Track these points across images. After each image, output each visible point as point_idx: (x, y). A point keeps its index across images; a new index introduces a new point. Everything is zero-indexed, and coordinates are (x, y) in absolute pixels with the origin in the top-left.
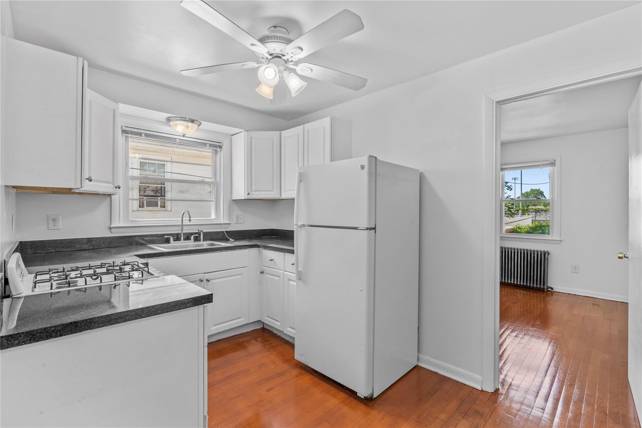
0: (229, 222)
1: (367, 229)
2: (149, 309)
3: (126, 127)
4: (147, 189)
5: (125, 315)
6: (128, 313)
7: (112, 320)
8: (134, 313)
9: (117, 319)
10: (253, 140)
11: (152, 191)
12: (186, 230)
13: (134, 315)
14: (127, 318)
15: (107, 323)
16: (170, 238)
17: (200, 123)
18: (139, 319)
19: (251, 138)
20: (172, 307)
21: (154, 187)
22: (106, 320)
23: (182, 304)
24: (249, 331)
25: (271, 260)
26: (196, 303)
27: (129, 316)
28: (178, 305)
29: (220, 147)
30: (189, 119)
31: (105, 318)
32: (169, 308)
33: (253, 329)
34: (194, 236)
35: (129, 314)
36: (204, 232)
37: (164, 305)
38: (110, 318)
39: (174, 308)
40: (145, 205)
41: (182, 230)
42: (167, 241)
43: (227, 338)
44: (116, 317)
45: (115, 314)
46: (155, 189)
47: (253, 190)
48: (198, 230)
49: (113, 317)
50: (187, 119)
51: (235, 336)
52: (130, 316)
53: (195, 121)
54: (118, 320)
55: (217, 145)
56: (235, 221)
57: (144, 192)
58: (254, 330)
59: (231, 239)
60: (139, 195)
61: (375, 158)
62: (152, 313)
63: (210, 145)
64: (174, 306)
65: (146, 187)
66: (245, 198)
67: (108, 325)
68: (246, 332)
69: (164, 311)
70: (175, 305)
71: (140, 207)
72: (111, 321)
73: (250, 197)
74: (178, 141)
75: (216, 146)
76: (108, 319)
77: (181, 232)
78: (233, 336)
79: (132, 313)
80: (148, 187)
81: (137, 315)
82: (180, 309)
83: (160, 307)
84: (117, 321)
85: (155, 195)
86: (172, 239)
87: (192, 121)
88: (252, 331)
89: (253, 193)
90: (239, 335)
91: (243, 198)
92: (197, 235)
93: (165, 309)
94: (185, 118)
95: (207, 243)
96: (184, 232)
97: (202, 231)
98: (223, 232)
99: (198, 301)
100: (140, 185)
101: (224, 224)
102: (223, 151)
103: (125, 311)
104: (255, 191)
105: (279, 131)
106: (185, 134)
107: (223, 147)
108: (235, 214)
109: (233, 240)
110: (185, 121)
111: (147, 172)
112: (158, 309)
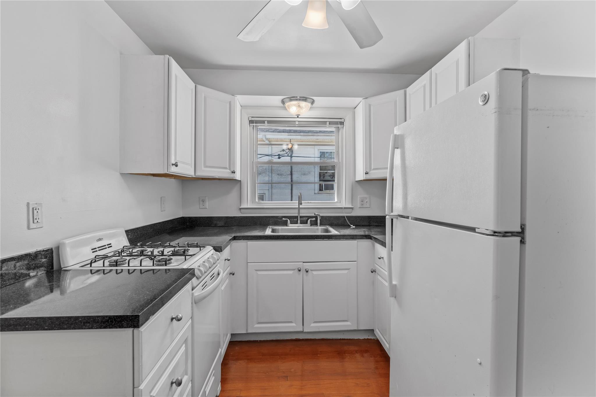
0: (352, 206)
1: (495, 233)
2: (52, 321)
3: (252, 117)
4: (326, 175)
5: (25, 322)
6: (28, 320)
7: (10, 325)
8: (34, 322)
9: (16, 325)
10: (372, 107)
11: (329, 176)
12: (304, 213)
13: (34, 324)
14: (27, 327)
15: (5, 327)
16: (287, 220)
17: (312, 101)
18: (40, 330)
19: (370, 106)
20: (81, 323)
21: (330, 173)
22: (5, 325)
23: (95, 322)
24: (361, 339)
25: (379, 258)
26: (114, 324)
27: (29, 324)
28: (89, 323)
29: (342, 123)
30: (300, 97)
31: (3, 322)
32: (77, 324)
33: (366, 338)
34: (310, 220)
35: (28, 322)
36: (321, 216)
37: (70, 319)
38: (9, 323)
39: (84, 325)
40: (324, 189)
41: (299, 213)
42: (285, 224)
43: (332, 340)
44: (15, 323)
45: (14, 319)
46: (332, 174)
47: (372, 168)
48: (315, 214)
49: (11, 322)
50: (298, 98)
51: (343, 339)
52: (31, 325)
53: (308, 100)
54: (18, 327)
55: (338, 122)
56: (359, 205)
57: (324, 178)
58: (368, 339)
59: (352, 226)
60: (320, 180)
61: (521, 73)
62: (56, 326)
63: (330, 123)
64: (84, 323)
65: (325, 173)
66: (364, 179)
67: (6, 330)
68: (357, 338)
69: (71, 327)
70: (85, 321)
71: (320, 190)
72: (9, 327)
73: (368, 177)
74: (297, 123)
75: (336, 123)
76: (6, 323)
77: (297, 215)
78: (340, 339)
79: (33, 321)
80: (326, 173)
81: (37, 325)
82: (92, 328)
83: (66, 321)
84: (16, 327)
85: (332, 180)
86: (289, 221)
87: (305, 99)
88: (365, 339)
89: (372, 172)
90: (347, 339)
91: (362, 179)
92: (314, 219)
93: (72, 324)
94: (297, 97)
95: (322, 229)
96: (301, 215)
97: (319, 215)
98: (344, 217)
99: (117, 322)
100: (320, 172)
101: (345, 208)
102: (344, 127)
103: (25, 318)
104: (374, 169)
105: (402, 89)
106: (299, 115)
107: (344, 123)
108: (359, 196)
109: (354, 227)
110: (297, 100)
111: (325, 159)
112: (63, 323)
